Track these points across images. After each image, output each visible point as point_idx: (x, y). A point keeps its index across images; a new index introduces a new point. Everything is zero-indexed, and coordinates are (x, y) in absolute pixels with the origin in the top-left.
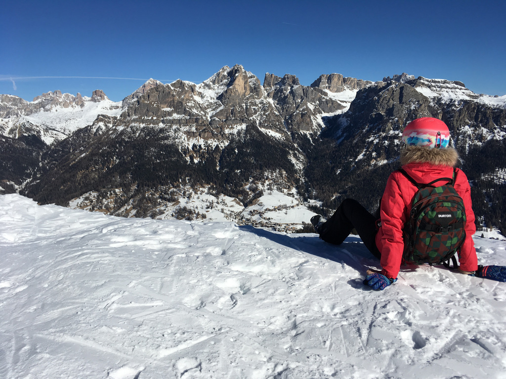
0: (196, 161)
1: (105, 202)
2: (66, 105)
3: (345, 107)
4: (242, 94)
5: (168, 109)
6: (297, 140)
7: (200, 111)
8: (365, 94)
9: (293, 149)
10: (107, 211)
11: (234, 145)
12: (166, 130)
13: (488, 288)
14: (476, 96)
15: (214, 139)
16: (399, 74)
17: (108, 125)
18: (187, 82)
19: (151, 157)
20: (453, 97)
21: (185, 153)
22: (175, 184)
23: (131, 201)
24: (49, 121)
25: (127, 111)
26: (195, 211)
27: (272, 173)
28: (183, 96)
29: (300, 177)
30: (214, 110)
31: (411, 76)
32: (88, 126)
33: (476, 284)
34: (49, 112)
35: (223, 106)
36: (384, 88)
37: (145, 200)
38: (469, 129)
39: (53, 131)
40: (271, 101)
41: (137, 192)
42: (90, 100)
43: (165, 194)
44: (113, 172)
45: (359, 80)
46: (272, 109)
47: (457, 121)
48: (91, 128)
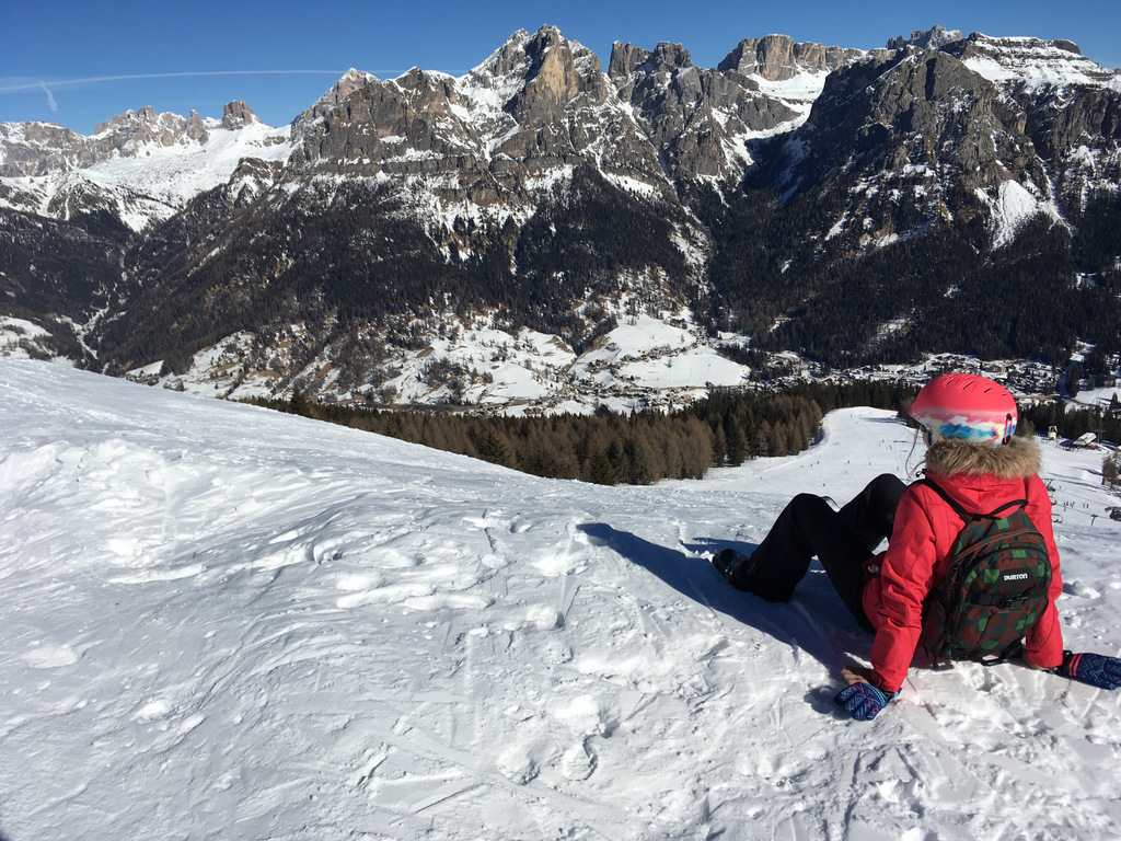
0: (463, 256)
1: (270, 354)
2: (167, 140)
3: (799, 114)
4: (560, 95)
5: (395, 139)
6: (689, 197)
7: (467, 141)
8: (845, 82)
9: (682, 218)
10: (276, 373)
11: (548, 216)
12: (393, 187)
13: (1076, 709)
14: (1105, 74)
15: (501, 204)
16: (924, 30)
17: (264, 181)
18: (433, 73)
19: (364, 251)
20: (1052, 78)
21: (438, 239)
22: (421, 310)
23: (327, 351)
24: (133, 177)
25: (303, 147)
26: (467, 367)
27: (635, 276)
28: (425, 107)
29: (698, 281)
30: (498, 135)
31: (952, 33)
32: (221, 186)
33: (1055, 697)
34: (131, 157)
35: (518, 125)
36: (890, 64)
37: (357, 348)
38: (1089, 154)
39: (146, 201)
40: (627, 108)
41: (339, 329)
42: (220, 127)
43: (399, 331)
44: (283, 288)
45: (831, 49)
46: (631, 128)
47: (1061, 135)
48: (226, 190)
